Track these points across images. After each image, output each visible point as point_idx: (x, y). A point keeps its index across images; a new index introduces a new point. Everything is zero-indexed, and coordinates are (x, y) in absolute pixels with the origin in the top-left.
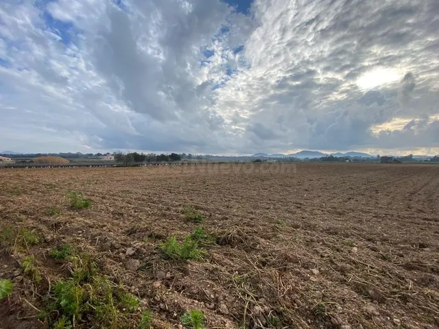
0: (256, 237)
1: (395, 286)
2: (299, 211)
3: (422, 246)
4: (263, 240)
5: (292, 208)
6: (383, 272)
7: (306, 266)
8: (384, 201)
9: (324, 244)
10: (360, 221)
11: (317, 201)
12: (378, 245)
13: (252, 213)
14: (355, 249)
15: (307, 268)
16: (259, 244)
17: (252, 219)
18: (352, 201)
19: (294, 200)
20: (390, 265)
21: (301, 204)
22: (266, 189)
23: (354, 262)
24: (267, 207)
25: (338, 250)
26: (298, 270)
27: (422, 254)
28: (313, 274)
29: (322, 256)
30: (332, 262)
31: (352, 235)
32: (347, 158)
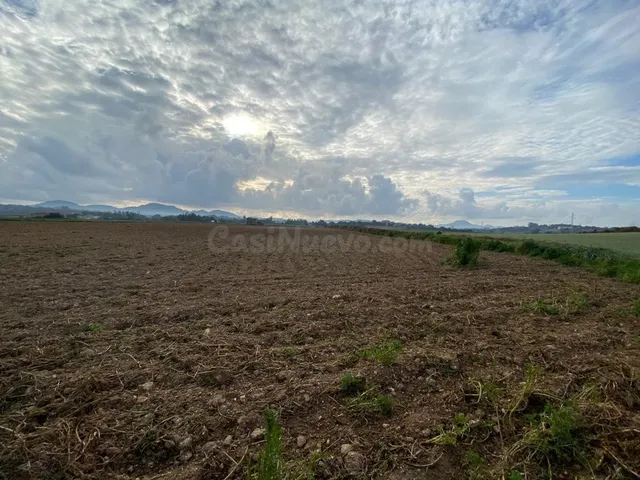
0: (23, 373)
1: (243, 359)
2: (134, 299)
3: (272, 306)
4: (44, 374)
5: (122, 297)
6: (233, 348)
7: (130, 386)
8: (245, 267)
9: (168, 339)
10: (218, 294)
11: (166, 279)
12: (235, 319)
13: (22, 326)
14: (208, 330)
15: (134, 387)
16: (32, 384)
17: (19, 339)
18: (212, 271)
19: (127, 284)
20: (241, 337)
21: (138, 287)
22: (68, 271)
23: (204, 349)
24: (66, 304)
25: (185, 341)
26: (117, 397)
27: (271, 314)
28: (143, 391)
29: (162, 358)
30: (174, 360)
31: (207, 314)
32: (212, 218)
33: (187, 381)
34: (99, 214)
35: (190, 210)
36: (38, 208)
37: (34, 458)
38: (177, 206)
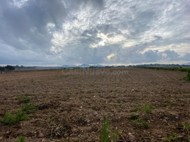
0: (59, 101)
1: (103, 104)
2: (79, 87)
3: (111, 91)
4: (63, 102)
5: (77, 87)
6: (100, 101)
7: (78, 107)
8: (105, 80)
9: (86, 97)
10: (98, 87)
11: (86, 83)
12: (101, 94)
13: (59, 92)
14: (95, 96)
15: (79, 107)
16: (61, 104)
17: (59, 95)
18: (97, 81)
19: (78, 84)
20: (102, 99)
21: (80, 85)
22: (67, 81)
23: (93, 101)
24: (67, 88)
25: (90, 98)
26: (75, 109)
27: (111, 93)
28: (80, 108)
29: (84, 101)
30: (87, 102)
31: (95, 92)
32: (97, 67)
33: (90, 108)
34: (73, 67)
35: (92, 65)
36: (62, 67)
37: (61, 118)
38: (89, 64)
